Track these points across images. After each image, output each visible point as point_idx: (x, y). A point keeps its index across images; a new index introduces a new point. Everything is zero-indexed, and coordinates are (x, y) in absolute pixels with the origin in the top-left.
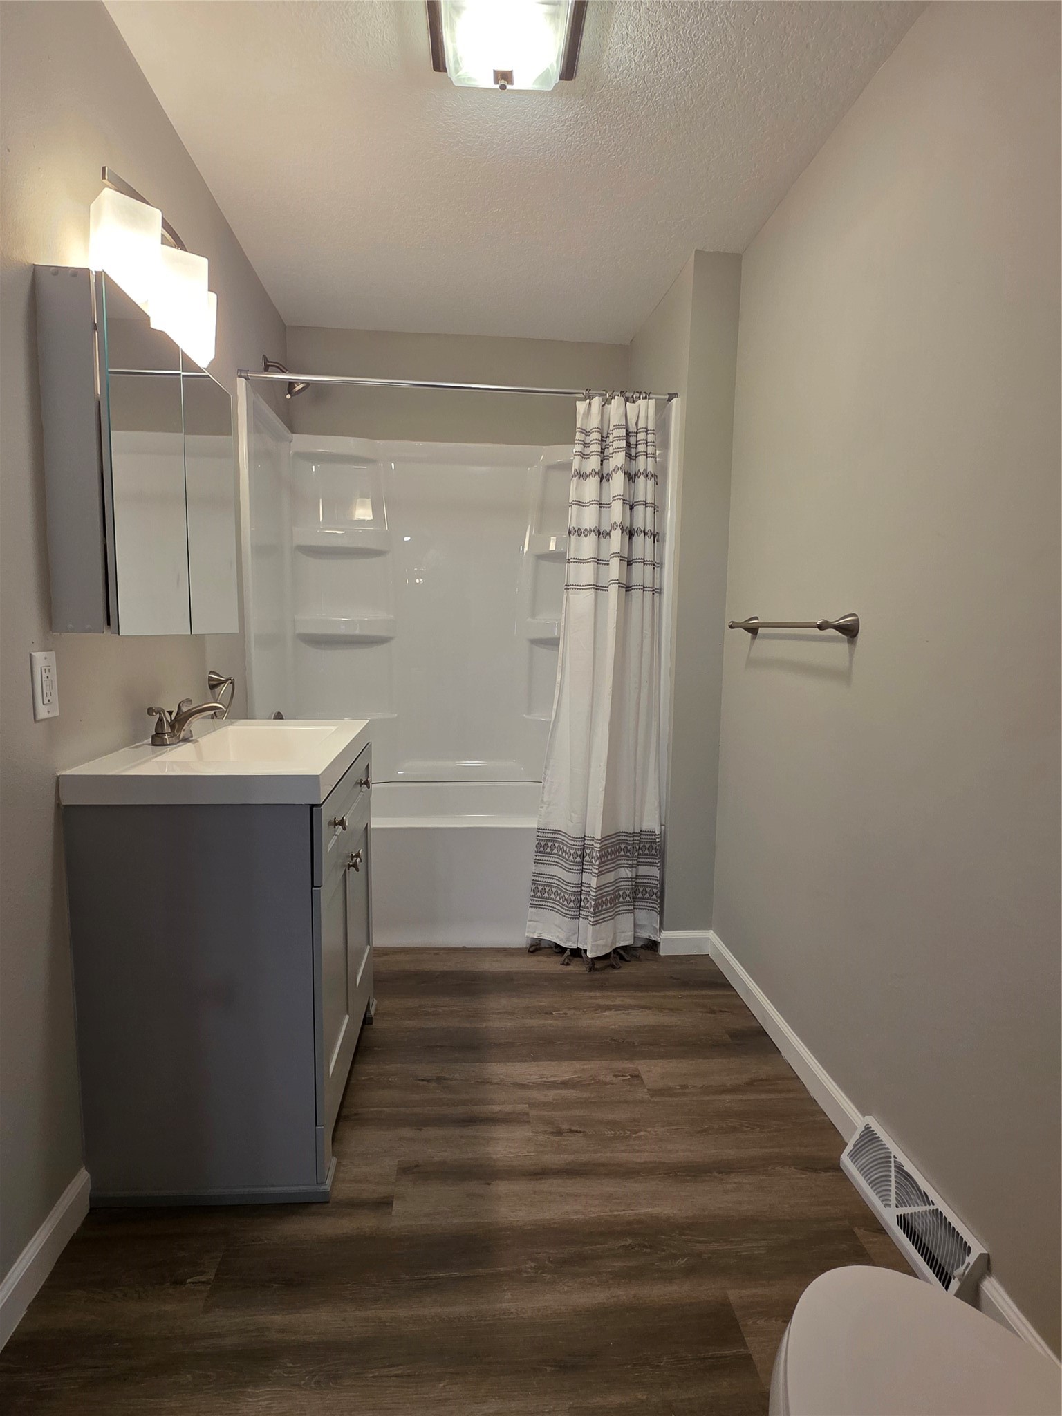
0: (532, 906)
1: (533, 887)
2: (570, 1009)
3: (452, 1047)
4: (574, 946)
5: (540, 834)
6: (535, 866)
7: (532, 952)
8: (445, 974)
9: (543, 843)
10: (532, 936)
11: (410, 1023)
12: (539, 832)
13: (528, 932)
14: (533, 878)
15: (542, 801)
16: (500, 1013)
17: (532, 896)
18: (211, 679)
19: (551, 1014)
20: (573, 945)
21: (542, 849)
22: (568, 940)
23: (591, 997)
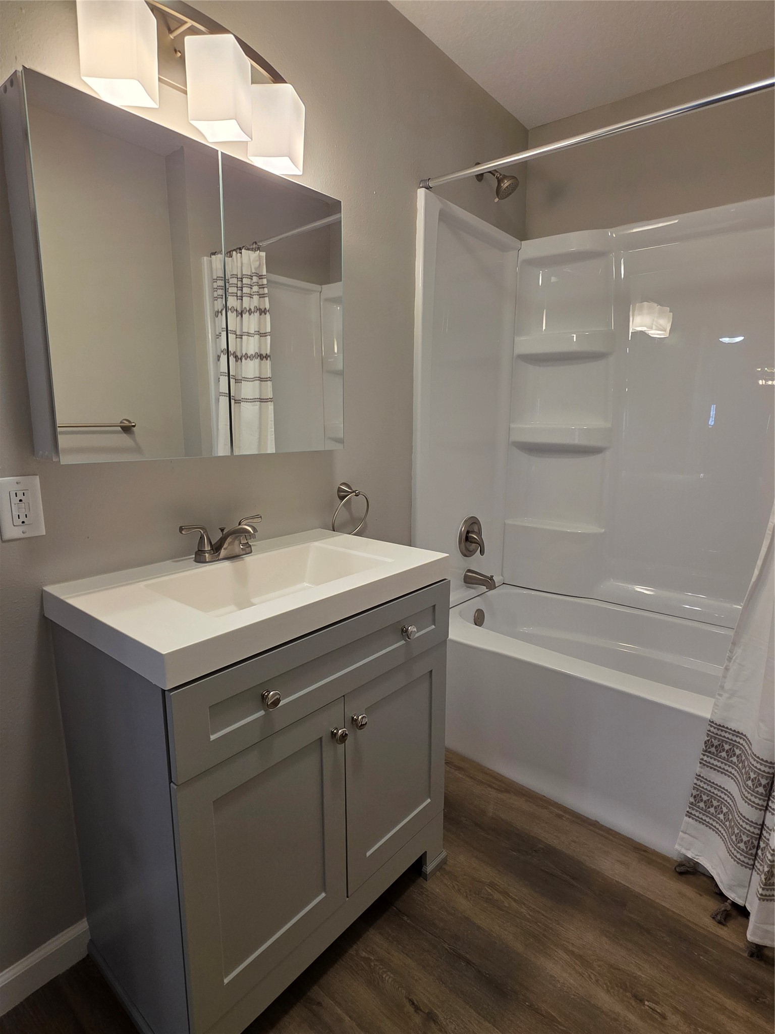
0: (689, 814)
1: (695, 793)
2: (676, 1010)
3: (479, 972)
4: (740, 902)
5: (712, 729)
6: (701, 767)
7: (681, 873)
8: (550, 852)
9: (716, 743)
10: (683, 851)
11: (463, 904)
12: (711, 726)
13: (680, 845)
14: (695, 781)
15: (722, 687)
16: (573, 953)
17: (692, 803)
18: (340, 490)
19: (642, 1001)
20: (736, 899)
21: (713, 750)
22: (730, 888)
23: (723, 1009)
